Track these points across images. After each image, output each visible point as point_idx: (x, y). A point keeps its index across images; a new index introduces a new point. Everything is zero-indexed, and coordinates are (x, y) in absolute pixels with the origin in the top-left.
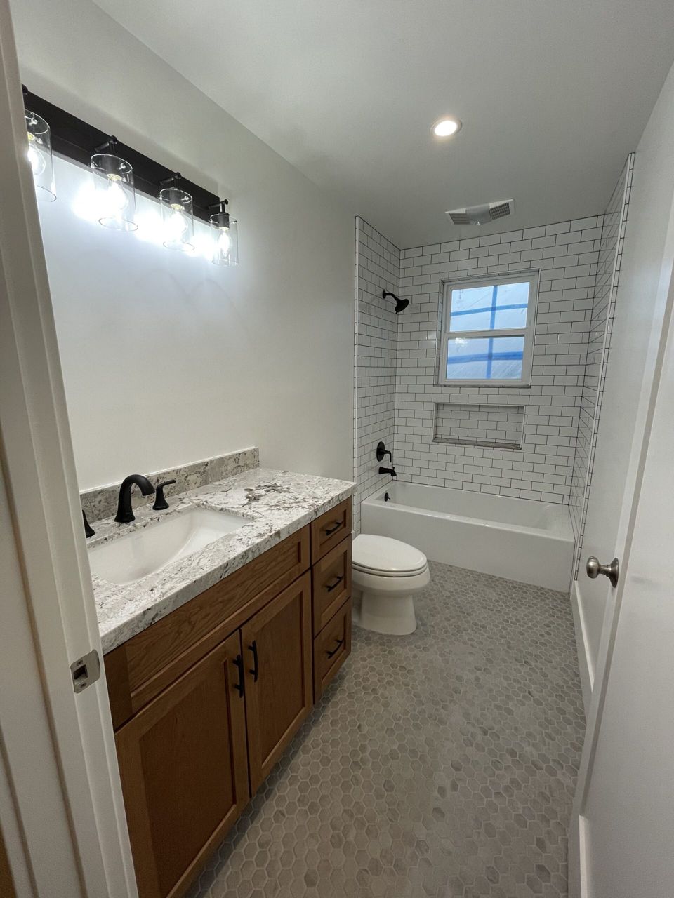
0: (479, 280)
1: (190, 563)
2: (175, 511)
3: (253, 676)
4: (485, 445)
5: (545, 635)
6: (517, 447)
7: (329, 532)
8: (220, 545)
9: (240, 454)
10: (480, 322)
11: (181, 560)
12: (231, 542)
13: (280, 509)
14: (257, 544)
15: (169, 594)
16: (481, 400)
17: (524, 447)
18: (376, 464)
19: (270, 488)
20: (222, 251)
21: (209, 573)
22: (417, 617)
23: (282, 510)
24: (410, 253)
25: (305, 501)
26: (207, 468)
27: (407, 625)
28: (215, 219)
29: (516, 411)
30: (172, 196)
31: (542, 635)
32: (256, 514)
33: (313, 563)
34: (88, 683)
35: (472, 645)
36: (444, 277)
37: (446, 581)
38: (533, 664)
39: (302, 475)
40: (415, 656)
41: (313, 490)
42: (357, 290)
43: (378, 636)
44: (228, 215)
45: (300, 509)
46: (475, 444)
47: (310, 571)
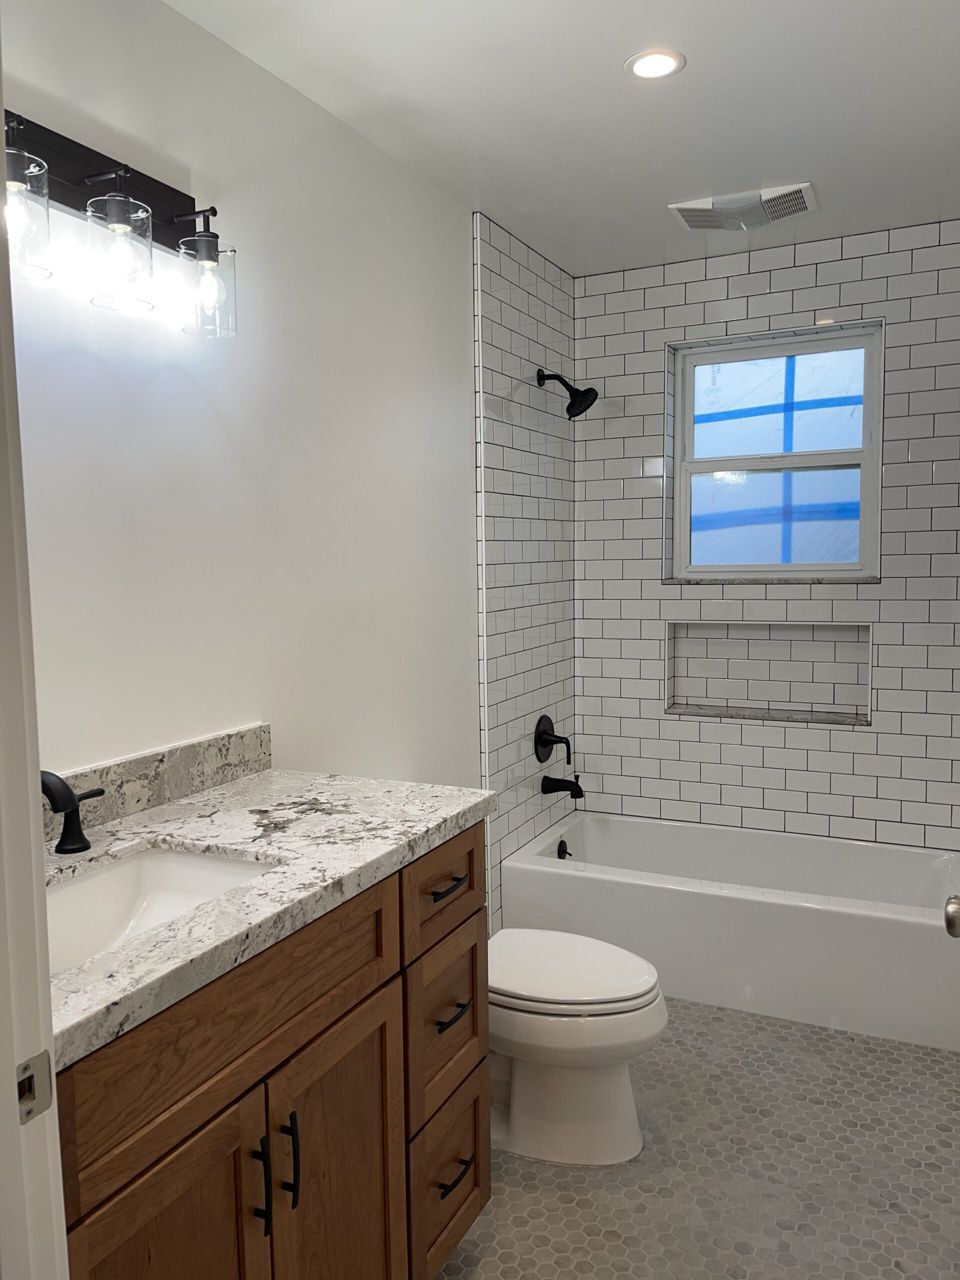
0: (754, 344)
1: (172, 934)
2: (107, 853)
3: (290, 1194)
4: (789, 717)
5: (938, 1147)
6: (860, 720)
7: (437, 896)
8: (224, 904)
9: (230, 736)
10: (763, 436)
11: (153, 930)
12: (246, 899)
13: (336, 843)
14: (300, 902)
15: (148, 980)
16: (772, 612)
17: (876, 718)
18: (535, 770)
19: (305, 807)
20: (202, 309)
21: (217, 947)
22: (644, 1122)
23: (341, 845)
24: (595, 285)
25: (387, 828)
26: (162, 767)
27: (620, 1142)
28: (191, 246)
29: (853, 636)
30: (113, 209)
31: (930, 1149)
32: (285, 854)
33: (407, 963)
34: (35, 1111)
35: (773, 1181)
36: (676, 337)
37: (711, 1043)
38: (909, 1208)
39: (373, 781)
40: (641, 1209)
41: (401, 807)
42: (480, 372)
43: (553, 1170)
44: (216, 236)
45: (378, 840)
46: (766, 715)
47: (399, 980)
